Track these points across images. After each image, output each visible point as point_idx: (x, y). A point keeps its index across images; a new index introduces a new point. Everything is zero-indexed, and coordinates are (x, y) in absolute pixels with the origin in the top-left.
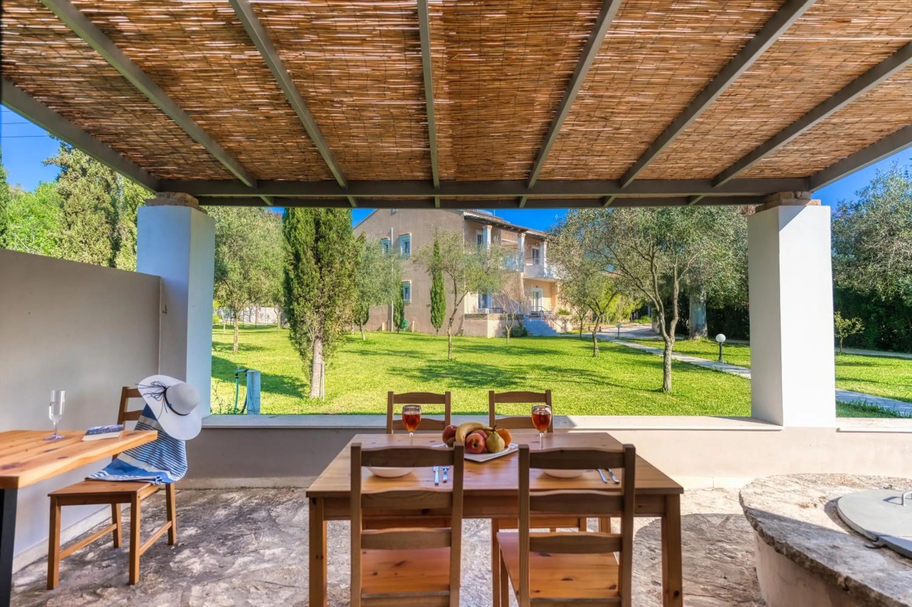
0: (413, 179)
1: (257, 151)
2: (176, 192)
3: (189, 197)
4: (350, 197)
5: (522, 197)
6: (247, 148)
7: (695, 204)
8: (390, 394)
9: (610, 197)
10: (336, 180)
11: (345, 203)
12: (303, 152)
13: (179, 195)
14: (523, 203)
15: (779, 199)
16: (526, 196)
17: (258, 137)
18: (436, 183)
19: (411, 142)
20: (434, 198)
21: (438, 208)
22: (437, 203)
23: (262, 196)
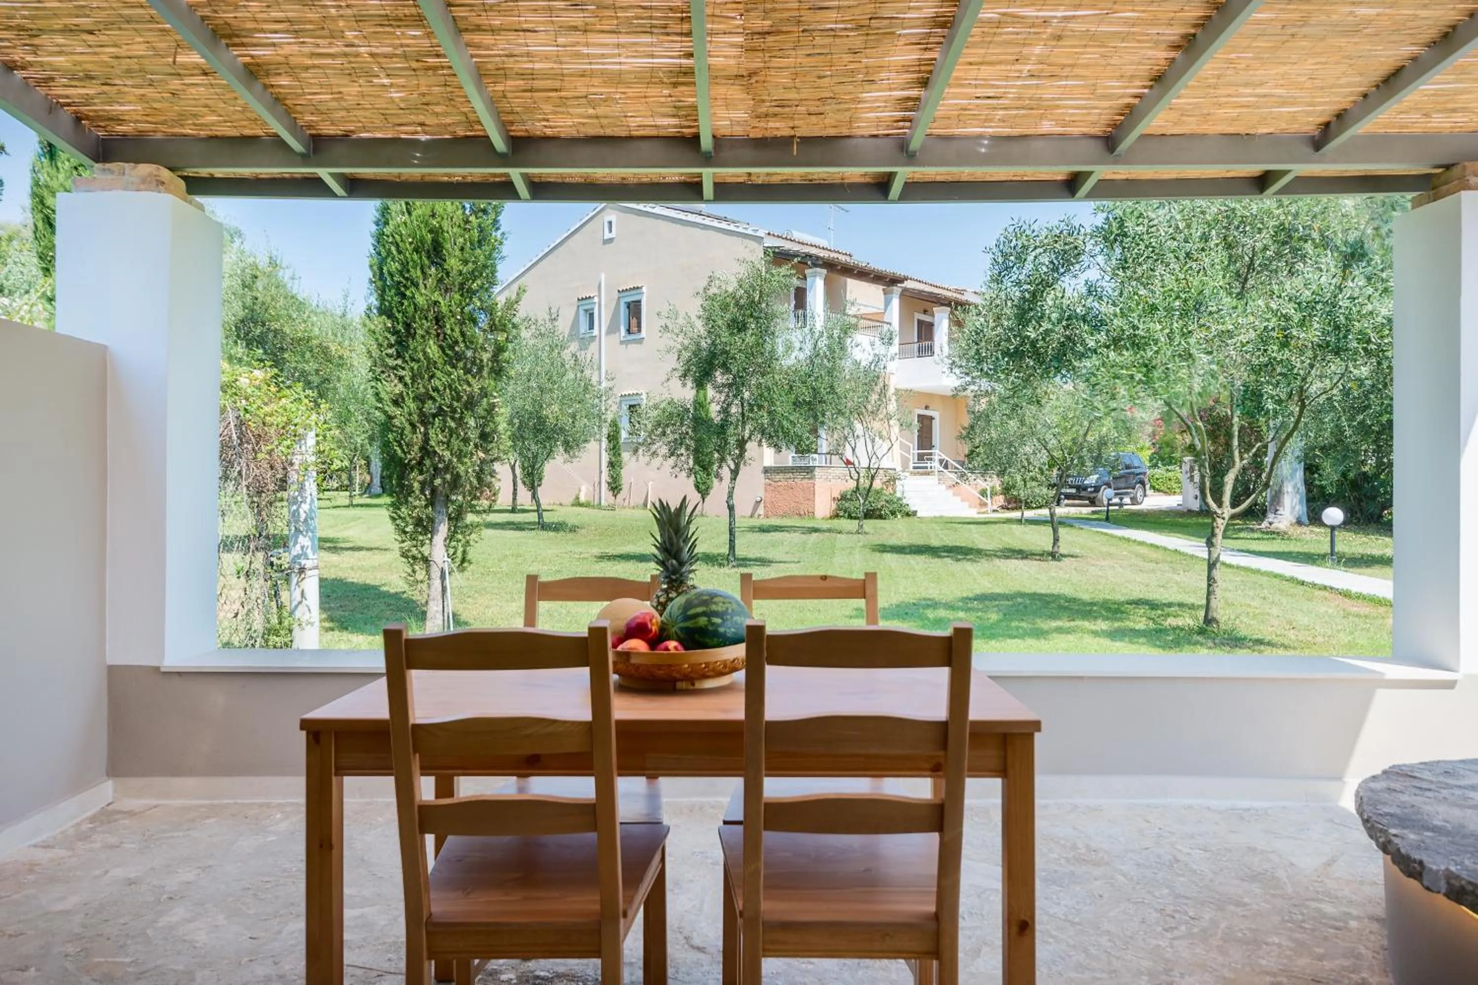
0: (653, 132)
1: (314, 66)
2: (137, 162)
3: (165, 174)
4: (515, 174)
5: (896, 173)
6: (293, 60)
7: (1281, 192)
8: (532, 580)
9: (1090, 174)
10: (487, 137)
11: (506, 190)
12: (414, 70)
13: (145, 169)
14: (896, 188)
15: (1462, 178)
16: (904, 173)
17: (319, 33)
18: (706, 143)
19: (652, 45)
20: (700, 175)
21: (708, 201)
22: (708, 190)
23: (324, 173)
